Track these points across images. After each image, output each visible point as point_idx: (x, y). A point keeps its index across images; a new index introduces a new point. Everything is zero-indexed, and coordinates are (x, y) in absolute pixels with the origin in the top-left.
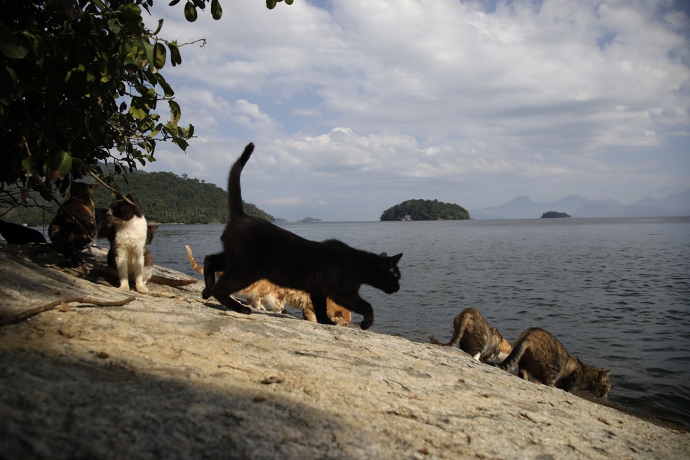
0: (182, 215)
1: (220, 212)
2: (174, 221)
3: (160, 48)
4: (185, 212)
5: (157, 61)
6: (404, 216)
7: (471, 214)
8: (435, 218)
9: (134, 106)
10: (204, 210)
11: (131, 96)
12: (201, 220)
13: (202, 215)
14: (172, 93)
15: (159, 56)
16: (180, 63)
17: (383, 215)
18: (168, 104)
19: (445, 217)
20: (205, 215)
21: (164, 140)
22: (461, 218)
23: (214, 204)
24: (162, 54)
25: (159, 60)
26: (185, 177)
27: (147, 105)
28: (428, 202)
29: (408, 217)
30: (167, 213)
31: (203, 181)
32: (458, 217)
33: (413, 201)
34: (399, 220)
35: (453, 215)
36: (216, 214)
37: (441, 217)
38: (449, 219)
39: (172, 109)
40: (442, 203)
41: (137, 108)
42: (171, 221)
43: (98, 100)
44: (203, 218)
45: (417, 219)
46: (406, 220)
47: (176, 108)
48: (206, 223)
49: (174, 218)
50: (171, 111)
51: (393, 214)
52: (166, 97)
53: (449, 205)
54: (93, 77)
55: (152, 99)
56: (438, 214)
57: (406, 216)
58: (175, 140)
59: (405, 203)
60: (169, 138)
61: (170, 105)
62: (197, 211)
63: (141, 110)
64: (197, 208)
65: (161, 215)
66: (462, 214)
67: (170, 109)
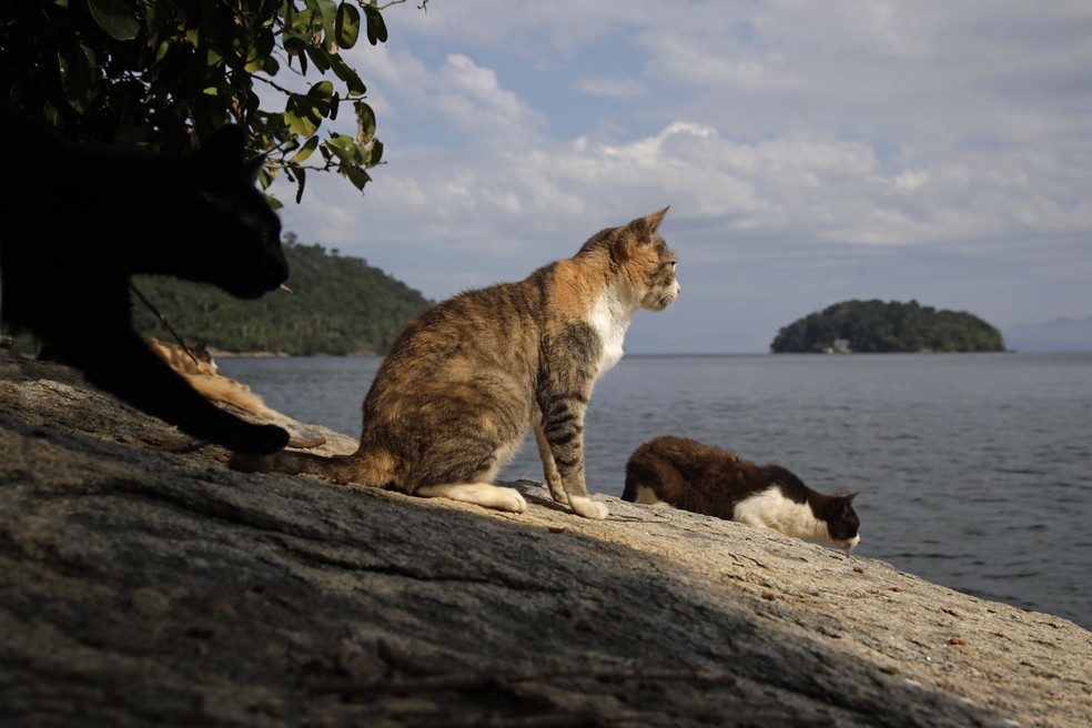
0: (283, 332)
1: (375, 327)
2: (261, 349)
3: (348, 11)
4: (290, 326)
5: (344, 36)
6: (830, 343)
7: (1009, 339)
8: (911, 347)
9: (292, 112)
10: (336, 321)
11: (287, 93)
12: (330, 346)
13: (331, 335)
14: (362, 89)
15: (347, 26)
16: (384, 39)
17: (777, 339)
18: (354, 108)
19: (937, 346)
20: (337, 335)
21: (326, 169)
22: (980, 348)
23: (362, 308)
24: (352, 23)
25: (346, 33)
26: (291, 242)
27: (315, 111)
28: (894, 305)
29: (842, 344)
30: (245, 328)
31: (335, 251)
32: (971, 346)
33: (855, 305)
34: (819, 351)
35: (961, 339)
36: (366, 332)
37: (927, 345)
38: (947, 350)
39: (361, 117)
40: (929, 310)
41: (298, 115)
42: (255, 347)
43: (232, 102)
44: (334, 340)
45: (865, 349)
46: (837, 351)
47: (367, 115)
48: (341, 353)
49: (262, 340)
50: (358, 121)
51: (804, 338)
52: (350, 96)
53: (948, 315)
54: (219, 58)
55: (327, 101)
56: (920, 338)
57: (838, 342)
58: (344, 168)
59: (832, 310)
60: (335, 164)
61: (357, 110)
62: (318, 325)
63: (305, 119)
64: (318, 317)
65: (230, 333)
66: (982, 337)
67: (356, 117)
